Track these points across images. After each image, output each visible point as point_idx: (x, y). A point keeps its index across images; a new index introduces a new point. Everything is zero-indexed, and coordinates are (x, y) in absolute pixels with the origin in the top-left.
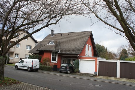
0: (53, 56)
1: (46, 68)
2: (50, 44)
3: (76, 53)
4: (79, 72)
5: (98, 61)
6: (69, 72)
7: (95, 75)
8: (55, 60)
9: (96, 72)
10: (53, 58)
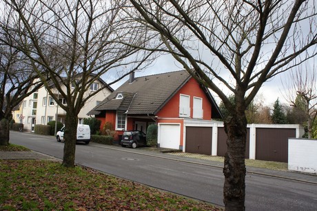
0: (119, 118)
1: (104, 139)
2: (117, 98)
3: (148, 113)
4: (157, 146)
5: (185, 125)
6: (134, 145)
7: (180, 151)
8: (123, 127)
9: (181, 146)
10: (119, 122)
